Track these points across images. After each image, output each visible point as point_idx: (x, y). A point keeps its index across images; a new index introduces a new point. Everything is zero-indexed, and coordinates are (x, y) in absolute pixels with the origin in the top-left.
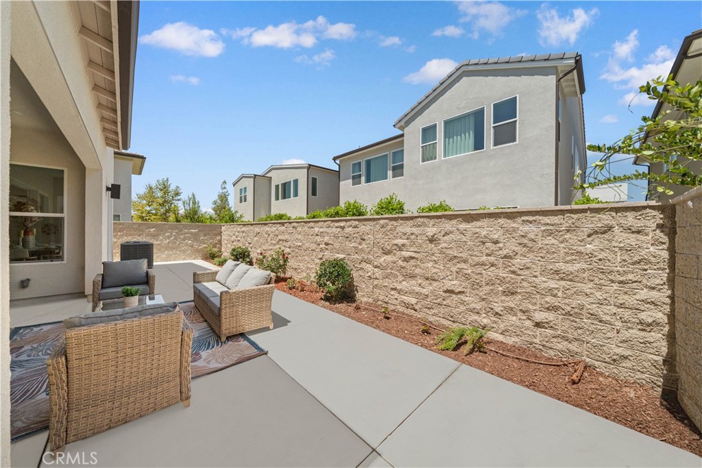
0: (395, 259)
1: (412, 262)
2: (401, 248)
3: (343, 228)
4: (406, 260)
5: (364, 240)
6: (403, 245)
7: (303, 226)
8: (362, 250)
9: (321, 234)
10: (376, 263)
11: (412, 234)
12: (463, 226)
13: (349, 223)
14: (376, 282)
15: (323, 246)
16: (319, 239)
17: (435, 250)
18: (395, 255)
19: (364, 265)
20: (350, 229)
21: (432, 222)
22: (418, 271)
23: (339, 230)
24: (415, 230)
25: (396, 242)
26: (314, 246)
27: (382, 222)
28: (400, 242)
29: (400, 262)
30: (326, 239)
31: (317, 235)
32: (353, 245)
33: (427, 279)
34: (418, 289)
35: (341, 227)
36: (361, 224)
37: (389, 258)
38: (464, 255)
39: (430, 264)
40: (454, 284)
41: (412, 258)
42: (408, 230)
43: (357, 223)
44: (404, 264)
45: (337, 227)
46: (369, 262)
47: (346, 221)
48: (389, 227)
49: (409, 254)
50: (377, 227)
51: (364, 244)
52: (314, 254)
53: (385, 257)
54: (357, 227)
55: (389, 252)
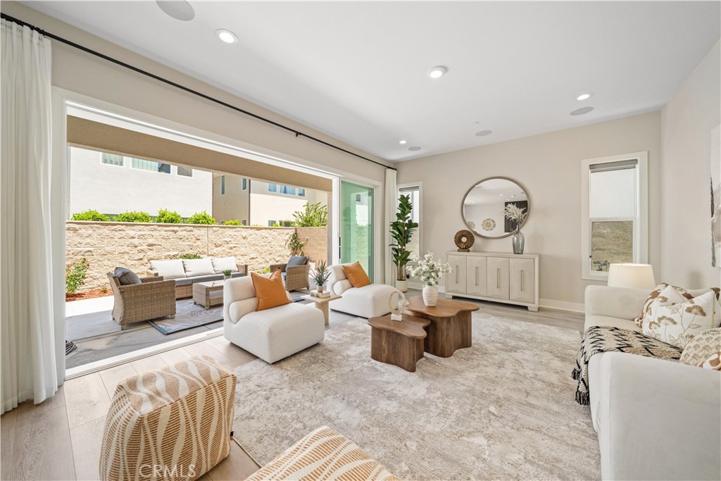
0: (223, 249)
1: (234, 249)
2: (227, 243)
3: (175, 232)
4: (231, 248)
5: (198, 240)
7: (98, 228)
8: (197, 246)
9: (140, 237)
10: (210, 253)
11: (234, 235)
12: (256, 232)
13: (182, 228)
15: (145, 247)
16: (136, 241)
17: (246, 242)
18: (223, 247)
20: (185, 232)
21: (245, 229)
22: (238, 253)
23: (170, 233)
24: (236, 233)
25: (224, 239)
26: (127, 249)
27: (215, 229)
28: (228, 239)
29: (228, 250)
30: (151, 241)
31: (133, 238)
32: (187, 243)
35: (173, 231)
36: (195, 229)
37: (219, 249)
38: (257, 243)
39: (244, 249)
40: (254, 255)
41: (235, 247)
42: (232, 233)
43: (192, 228)
44: (230, 251)
45: (166, 231)
46: (203, 253)
47: (179, 226)
48: (220, 232)
49: (232, 246)
50: (211, 231)
51: (198, 243)
52: (126, 256)
53: (217, 249)
54: (192, 231)
55: (220, 246)
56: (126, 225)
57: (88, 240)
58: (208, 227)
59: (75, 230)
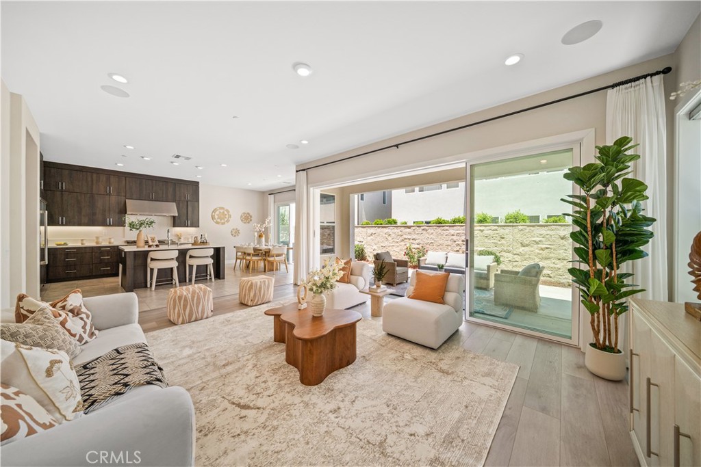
0: (532, 249)
1: (547, 251)
2: (538, 243)
4: (542, 249)
5: (503, 238)
6: (540, 241)
8: (502, 244)
10: (515, 252)
11: (547, 235)
13: (488, 228)
14: (515, 264)
16: (455, 238)
17: (566, 243)
18: (532, 247)
19: (503, 253)
21: (563, 228)
22: (552, 255)
24: (548, 232)
25: (534, 239)
26: (449, 243)
27: (520, 227)
28: (537, 239)
29: (537, 251)
31: (453, 235)
32: (492, 241)
33: (560, 259)
34: (552, 265)
36: (500, 228)
37: (526, 249)
39: (562, 251)
41: (547, 248)
42: (544, 232)
43: (497, 228)
44: (541, 252)
46: (509, 252)
47: (485, 226)
48: (527, 231)
49: (544, 246)
50: (516, 230)
51: (503, 241)
52: (450, 248)
53: (523, 248)
54: (496, 230)
55: (527, 245)
56: (450, 226)
57: (431, 236)
58: (513, 226)
59: (427, 230)
